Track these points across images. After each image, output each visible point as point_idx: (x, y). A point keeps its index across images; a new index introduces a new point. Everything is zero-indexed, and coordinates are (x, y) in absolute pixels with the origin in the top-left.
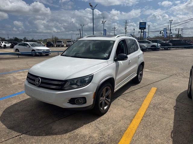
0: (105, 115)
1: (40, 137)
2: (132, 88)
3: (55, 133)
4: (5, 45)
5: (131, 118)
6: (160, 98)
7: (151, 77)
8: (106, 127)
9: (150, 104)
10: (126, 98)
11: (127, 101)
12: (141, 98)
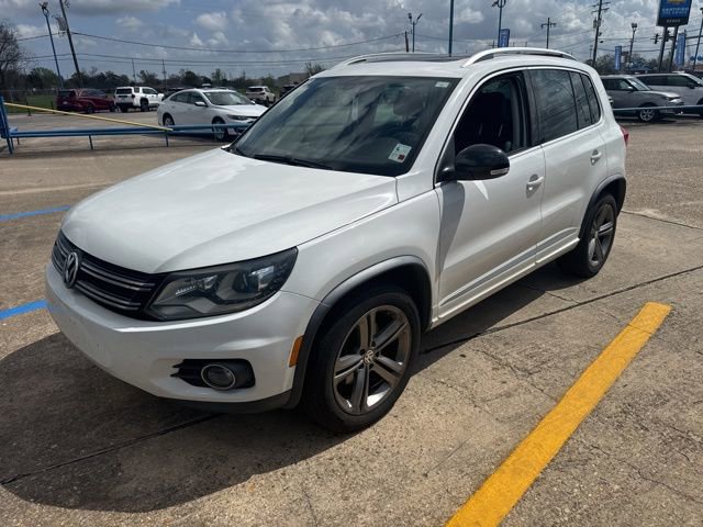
0: (366, 433)
1: (52, 509)
2: (550, 300)
3: (118, 501)
4: (144, 100)
5: (483, 467)
6: (674, 365)
7: (662, 246)
8: (346, 499)
9: (608, 395)
10: (501, 347)
11: (500, 364)
12: (577, 355)
